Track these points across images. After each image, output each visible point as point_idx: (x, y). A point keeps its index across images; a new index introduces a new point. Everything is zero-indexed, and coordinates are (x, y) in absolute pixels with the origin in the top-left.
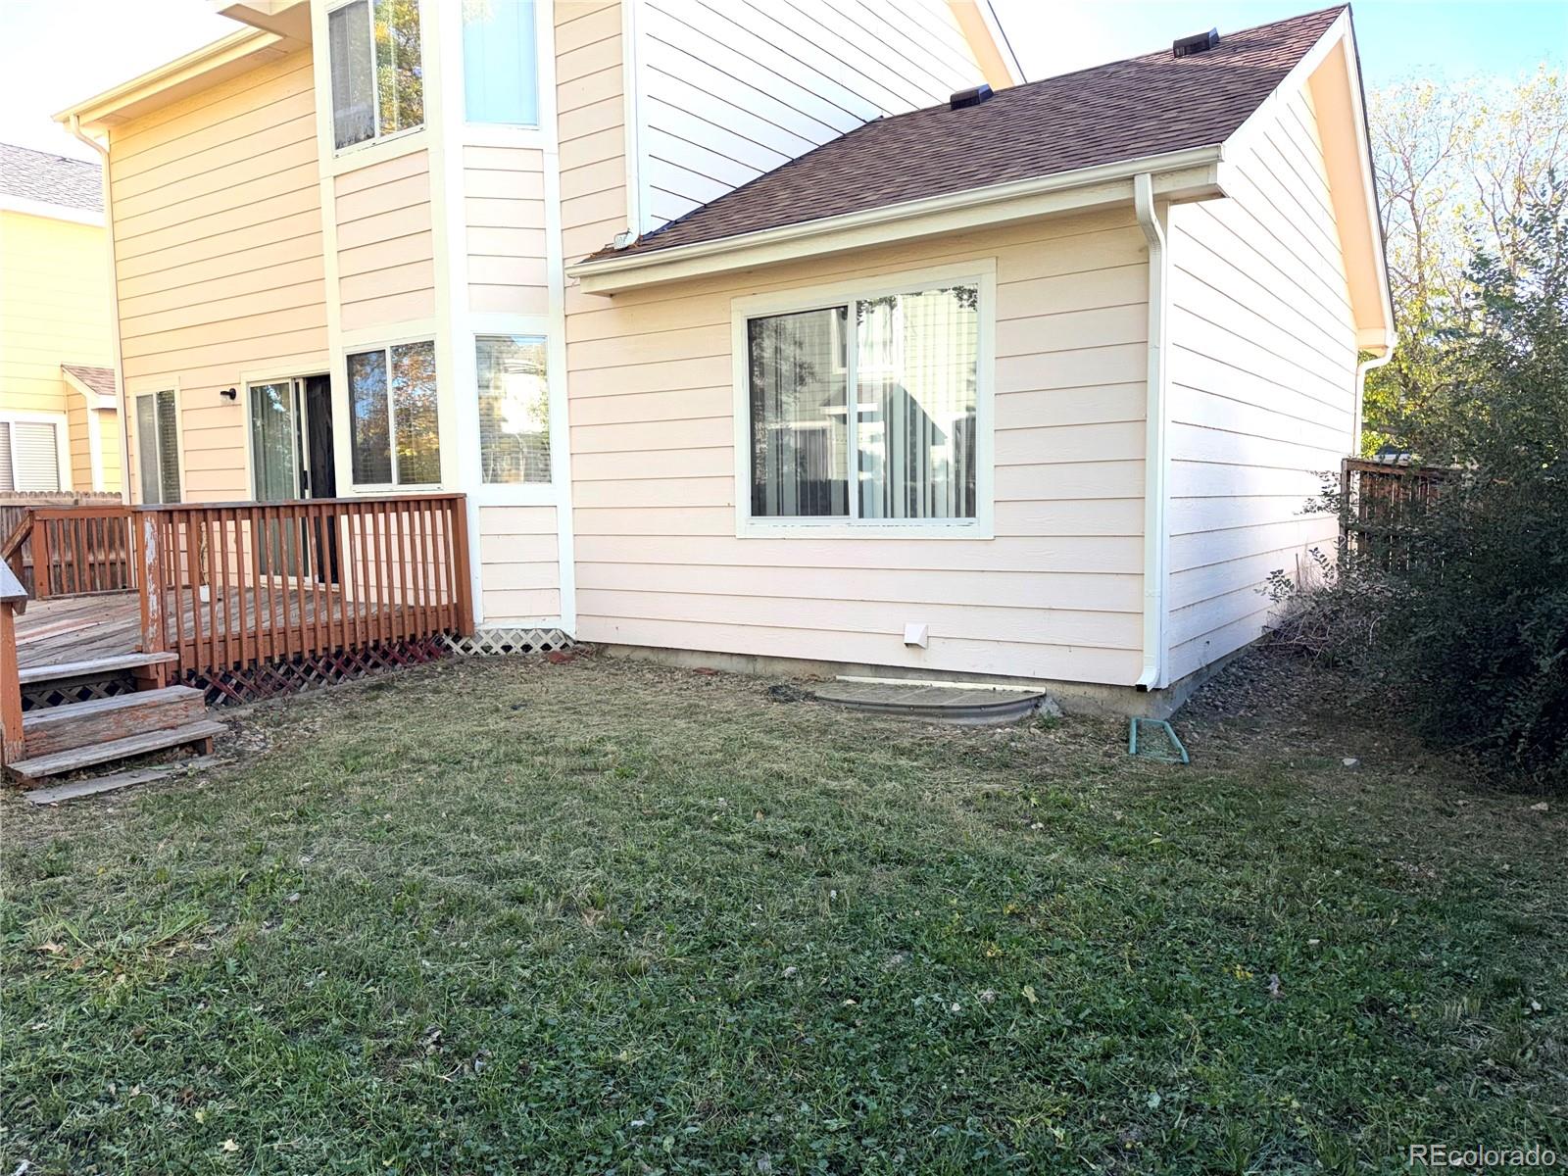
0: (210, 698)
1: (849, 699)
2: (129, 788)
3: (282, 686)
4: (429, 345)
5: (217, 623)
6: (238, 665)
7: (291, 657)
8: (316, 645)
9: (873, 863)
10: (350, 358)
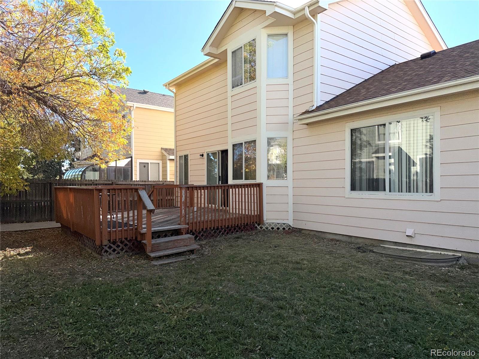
0: (196, 238)
1: (386, 253)
2: (175, 262)
3: (213, 236)
4: (254, 141)
5: (198, 217)
6: (203, 229)
7: (216, 228)
8: (222, 225)
9: (398, 311)
10: (234, 145)
